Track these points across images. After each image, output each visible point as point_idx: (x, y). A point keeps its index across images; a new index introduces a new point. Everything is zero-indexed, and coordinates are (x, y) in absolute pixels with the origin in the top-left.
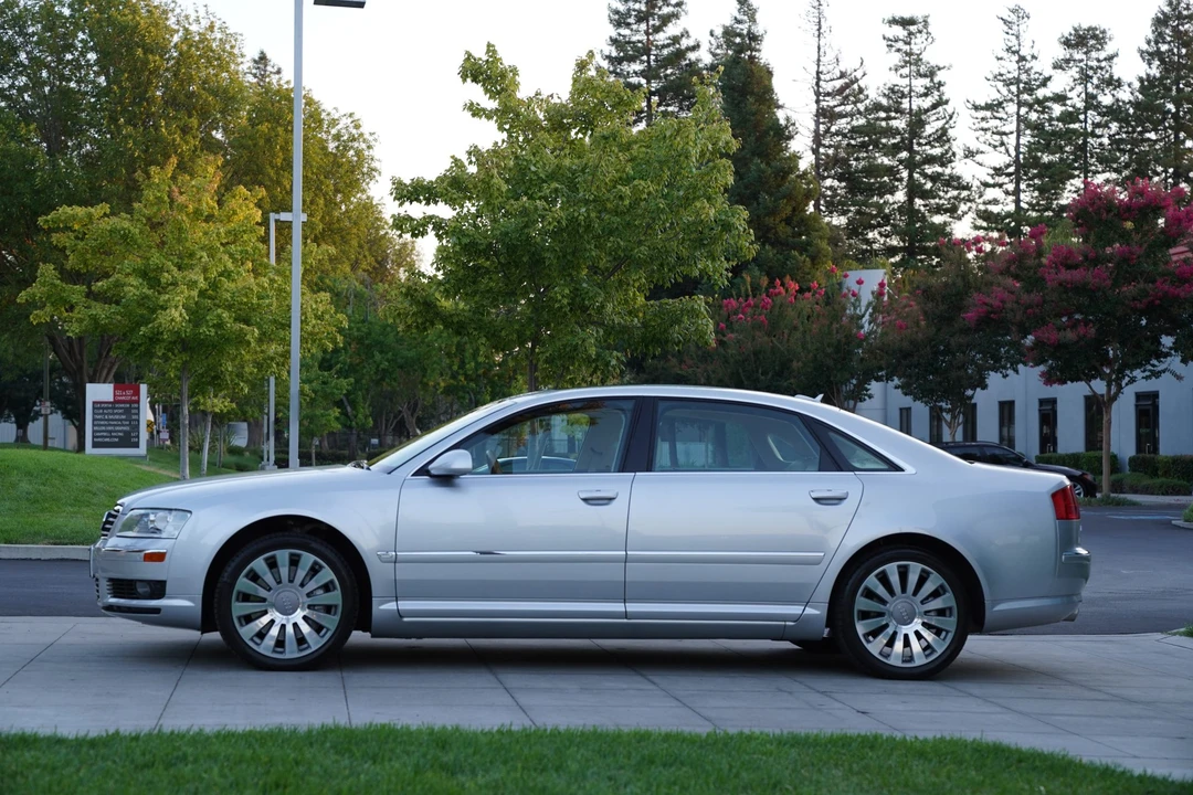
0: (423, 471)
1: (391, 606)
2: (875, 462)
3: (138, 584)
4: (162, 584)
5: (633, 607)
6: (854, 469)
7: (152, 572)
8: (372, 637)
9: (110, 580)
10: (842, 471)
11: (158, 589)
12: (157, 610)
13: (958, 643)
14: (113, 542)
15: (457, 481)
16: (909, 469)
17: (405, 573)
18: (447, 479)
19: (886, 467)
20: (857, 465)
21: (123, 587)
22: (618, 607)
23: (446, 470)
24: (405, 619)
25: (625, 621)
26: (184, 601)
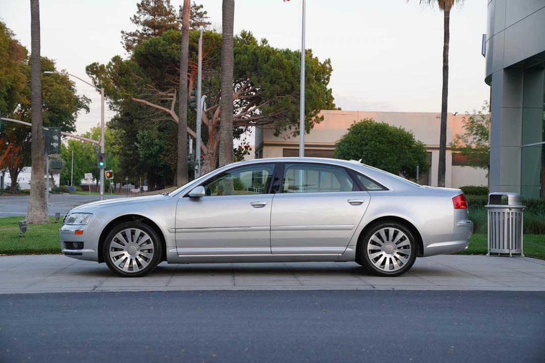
0: (187, 196)
1: (174, 250)
2: (377, 187)
3: (74, 244)
4: (82, 243)
5: (274, 249)
6: (367, 190)
7: (79, 238)
8: (168, 263)
9: (65, 242)
10: (362, 191)
11: (81, 245)
12: (81, 254)
13: (412, 261)
14: (65, 227)
15: (201, 199)
16: (391, 189)
17: (179, 236)
18: (196, 198)
19: (381, 189)
20: (369, 188)
21: (69, 245)
22: (268, 249)
23: (196, 194)
24: (180, 256)
25: (271, 255)
26: (91, 250)
